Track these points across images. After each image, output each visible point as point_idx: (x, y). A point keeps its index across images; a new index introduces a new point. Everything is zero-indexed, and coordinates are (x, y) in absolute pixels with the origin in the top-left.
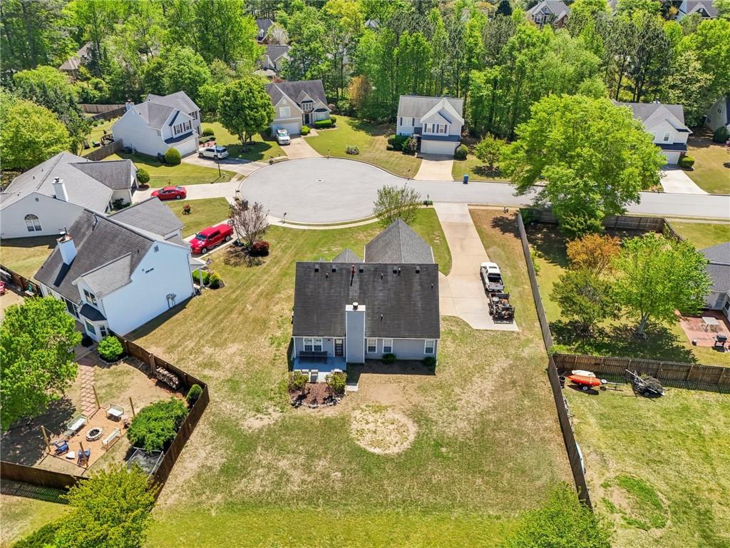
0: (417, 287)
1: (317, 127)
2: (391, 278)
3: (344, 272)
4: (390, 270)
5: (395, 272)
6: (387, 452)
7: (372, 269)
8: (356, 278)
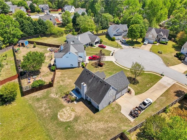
0: (103, 88)
1: (160, 43)
2: (99, 82)
3: (91, 75)
4: (100, 80)
5: (101, 82)
6: (60, 119)
7: (97, 78)
8: (92, 78)
